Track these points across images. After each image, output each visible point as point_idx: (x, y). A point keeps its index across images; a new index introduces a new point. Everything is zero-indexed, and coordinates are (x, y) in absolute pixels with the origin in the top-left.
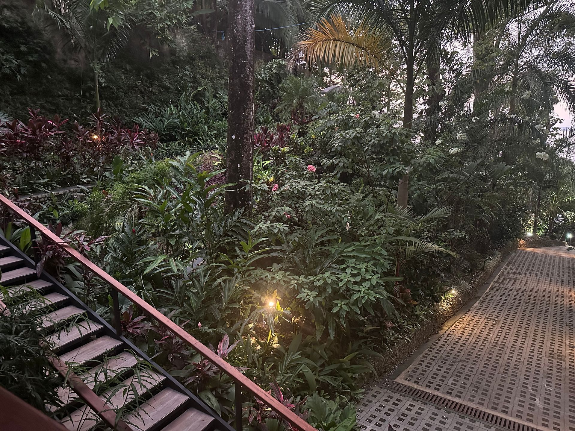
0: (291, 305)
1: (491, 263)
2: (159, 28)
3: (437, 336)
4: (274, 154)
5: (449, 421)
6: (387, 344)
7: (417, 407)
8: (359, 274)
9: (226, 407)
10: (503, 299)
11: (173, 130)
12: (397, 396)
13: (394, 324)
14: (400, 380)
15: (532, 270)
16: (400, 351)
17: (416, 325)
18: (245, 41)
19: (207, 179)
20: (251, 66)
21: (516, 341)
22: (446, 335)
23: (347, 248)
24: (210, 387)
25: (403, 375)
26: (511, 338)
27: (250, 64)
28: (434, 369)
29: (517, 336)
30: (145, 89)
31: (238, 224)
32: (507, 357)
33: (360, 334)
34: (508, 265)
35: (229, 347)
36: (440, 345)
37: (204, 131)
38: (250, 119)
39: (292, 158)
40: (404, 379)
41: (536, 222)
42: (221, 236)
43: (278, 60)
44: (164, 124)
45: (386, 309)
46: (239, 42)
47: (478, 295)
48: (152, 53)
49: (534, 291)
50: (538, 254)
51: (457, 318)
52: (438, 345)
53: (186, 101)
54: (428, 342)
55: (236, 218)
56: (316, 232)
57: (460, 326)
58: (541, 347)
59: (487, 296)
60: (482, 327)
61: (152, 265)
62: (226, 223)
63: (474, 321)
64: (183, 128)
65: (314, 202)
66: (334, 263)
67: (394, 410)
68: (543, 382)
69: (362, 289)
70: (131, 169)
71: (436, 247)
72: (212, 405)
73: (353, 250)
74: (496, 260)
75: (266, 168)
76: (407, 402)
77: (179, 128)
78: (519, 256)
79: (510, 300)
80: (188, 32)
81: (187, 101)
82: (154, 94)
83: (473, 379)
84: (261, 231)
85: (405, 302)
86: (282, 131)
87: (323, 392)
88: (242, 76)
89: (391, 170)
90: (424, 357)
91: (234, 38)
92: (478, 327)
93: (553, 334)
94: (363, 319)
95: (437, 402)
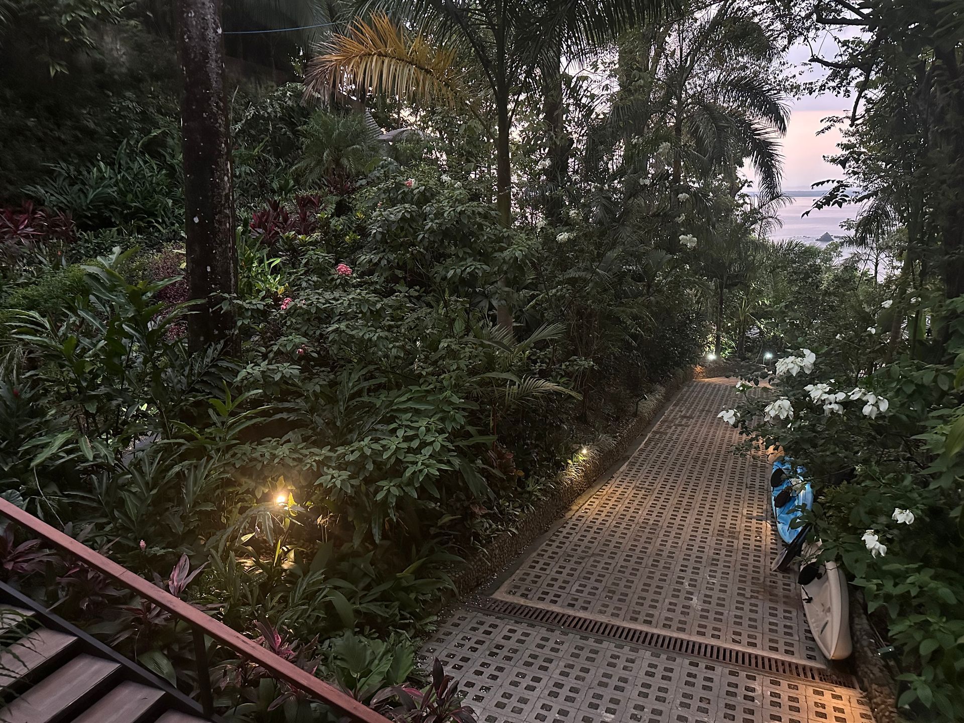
0: (313, 498)
1: (649, 403)
2: (64, 23)
3: (562, 521)
4: (286, 247)
5: (563, 648)
6: (480, 542)
7: (519, 632)
8: (416, 436)
9: (186, 672)
10: (663, 456)
11: (106, 207)
12: (492, 620)
13: (492, 509)
14: (500, 595)
15: (708, 411)
16: (501, 548)
17: (528, 508)
18: (205, 56)
19: (149, 294)
20: (220, 100)
21: (674, 517)
22: (574, 518)
23: (399, 396)
24: (160, 643)
25: (505, 587)
26: (668, 514)
27: (218, 96)
28: (552, 571)
29: (676, 509)
30: (45, 134)
31: (213, 370)
32: (659, 542)
33: (433, 531)
34: (676, 405)
35: (188, 576)
36: (564, 534)
37: (165, 208)
38: (225, 189)
39: (312, 252)
40: (506, 592)
41: (718, 338)
42: (183, 392)
43: (294, 85)
44: (86, 196)
45: (472, 489)
46: (195, 57)
47: (627, 454)
48: (53, 67)
49: (708, 441)
50: (720, 386)
51: (593, 491)
52: (562, 535)
53: (128, 155)
54: (546, 531)
55: (209, 360)
56: (350, 374)
57: (597, 502)
58: (708, 523)
59: (640, 455)
60: (628, 501)
61: (46, 450)
62: (191, 369)
63: (618, 493)
64: (124, 204)
65: (343, 326)
66: (379, 423)
67: (484, 642)
68: (705, 573)
69: (420, 458)
70: (21, 281)
71: (550, 386)
72: (162, 673)
73: (409, 400)
74: (657, 399)
75: (275, 271)
76: (504, 627)
77: (117, 204)
78: (693, 391)
79: (673, 456)
80: (126, 32)
81: (131, 156)
82: (64, 143)
83: (608, 580)
84: (252, 380)
85: (504, 473)
86: (304, 206)
87: (367, 628)
88: (204, 115)
89: (459, 271)
90: (539, 555)
91: (186, 50)
92: (622, 501)
93: (727, 502)
94: (433, 505)
95: (550, 621)
